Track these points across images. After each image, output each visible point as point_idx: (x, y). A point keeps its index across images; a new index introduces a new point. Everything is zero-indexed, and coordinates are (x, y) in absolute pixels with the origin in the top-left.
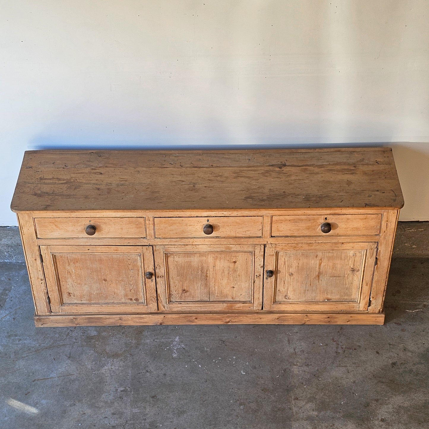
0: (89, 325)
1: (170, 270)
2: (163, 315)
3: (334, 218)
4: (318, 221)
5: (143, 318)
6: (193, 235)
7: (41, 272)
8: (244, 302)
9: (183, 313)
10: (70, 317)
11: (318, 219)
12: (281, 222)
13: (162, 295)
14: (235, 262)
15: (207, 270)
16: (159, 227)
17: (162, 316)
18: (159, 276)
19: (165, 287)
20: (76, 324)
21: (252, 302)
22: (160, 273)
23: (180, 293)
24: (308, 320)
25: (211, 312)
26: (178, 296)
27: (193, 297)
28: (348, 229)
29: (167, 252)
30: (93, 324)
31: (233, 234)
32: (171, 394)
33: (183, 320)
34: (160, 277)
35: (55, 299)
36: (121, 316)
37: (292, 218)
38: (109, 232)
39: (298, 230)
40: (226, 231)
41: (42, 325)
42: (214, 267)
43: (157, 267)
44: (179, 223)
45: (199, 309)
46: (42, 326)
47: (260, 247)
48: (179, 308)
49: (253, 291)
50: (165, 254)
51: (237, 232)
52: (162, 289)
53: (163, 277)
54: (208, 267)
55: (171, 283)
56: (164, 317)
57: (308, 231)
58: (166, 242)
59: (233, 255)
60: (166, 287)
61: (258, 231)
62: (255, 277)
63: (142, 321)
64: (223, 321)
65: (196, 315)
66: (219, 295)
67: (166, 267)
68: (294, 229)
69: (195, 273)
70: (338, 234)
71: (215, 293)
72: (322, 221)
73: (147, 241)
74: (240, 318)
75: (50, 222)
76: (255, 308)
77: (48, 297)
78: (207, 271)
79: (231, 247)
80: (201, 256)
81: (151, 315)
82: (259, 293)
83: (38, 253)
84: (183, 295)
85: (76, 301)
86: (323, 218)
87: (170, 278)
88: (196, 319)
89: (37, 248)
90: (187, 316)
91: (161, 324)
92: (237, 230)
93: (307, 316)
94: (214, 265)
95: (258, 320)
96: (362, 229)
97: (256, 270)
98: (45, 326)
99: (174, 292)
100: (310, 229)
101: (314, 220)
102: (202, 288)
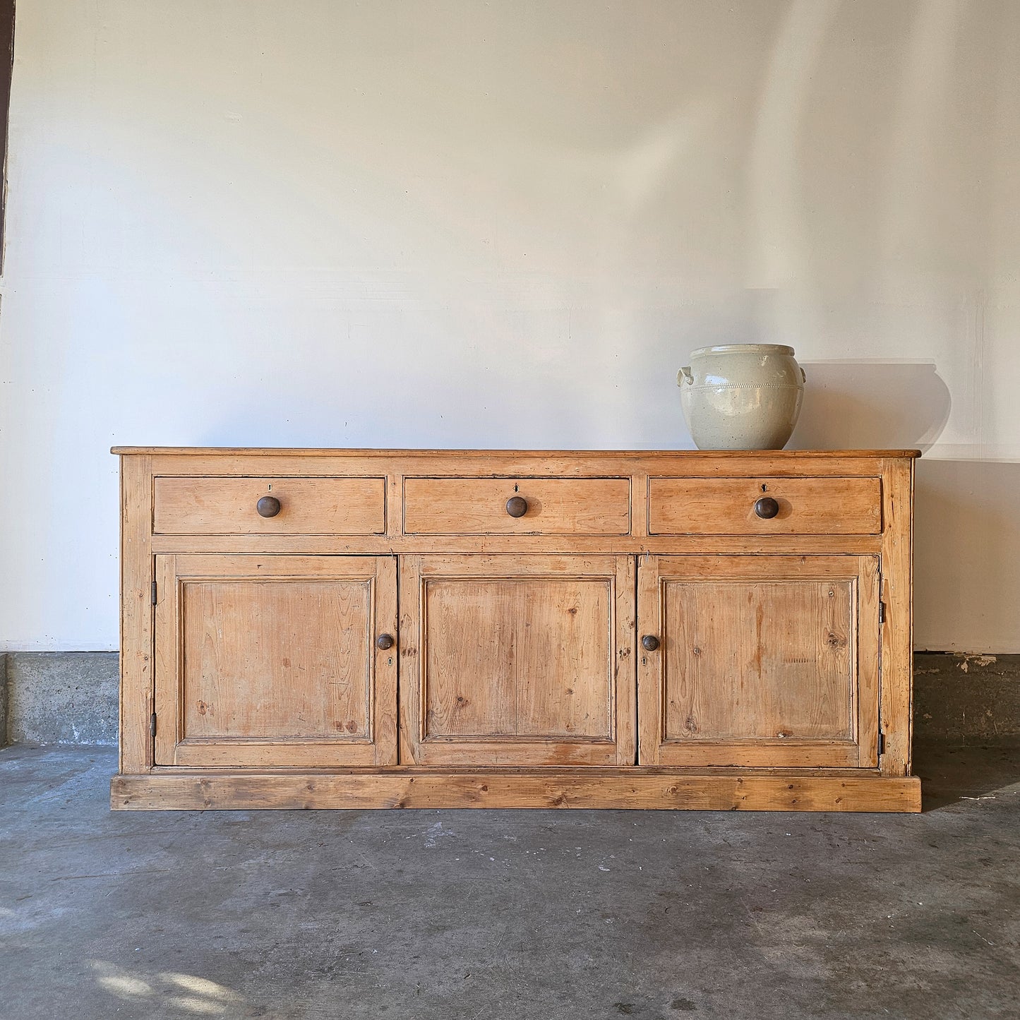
0: (235, 804)
1: (432, 635)
2: (409, 776)
3: (780, 485)
4: (748, 494)
5: (361, 784)
6: (483, 526)
7: (148, 635)
8: (594, 741)
9: (455, 772)
10: (195, 777)
11: (746, 488)
12: (670, 494)
13: (410, 713)
14: (573, 611)
15: (512, 634)
16: (414, 504)
17: (406, 779)
18: (407, 651)
19: (417, 684)
20: (207, 803)
21: (613, 738)
22: (409, 642)
23: (451, 708)
24: (744, 794)
25: (519, 770)
26: (445, 718)
27: (480, 724)
28: (813, 517)
29: (427, 575)
30: (244, 802)
31: (568, 526)
32: (412, 900)
33: (454, 792)
34: (409, 652)
35: (167, 723)
36: (311, 776)
37: (692, 486)
38: (306, 517)
39: (707, 517)
40: (554, 517)
41: (125, 803)
42: (527, 625)
43: (402, 622)
44: (456, 493)
45: (492, 761)
46: (126, 807)
47: (626, 563)
48: (445, 757)
49: (614, 701)
50: (423, 579)
51: (576, 520)
52: (411, 692)
53: (415, 651)
54: (514, 624)
55: (433, 675)
56: (412, 780)
57: (727, 521)
58: (427, 545)
59: (569, 590)
60: (421, 686)
61: (621, 518)
62: (618, 655)
63: (359, 793)
64: (547, 798)
65: (484, 776)
66: (537, 717)
67: (424, 621)
68: (698, 516)
69: (487, 643)
70: (792, 531)
71: (529, 710)
72: (756, 494)
73: (386, 542)
74: (585, 787)
75: (187, 489)
76: (619, 757)
77: (154, 714)
78: (512, 639)
79: (565, 563)
80: (500, 593)
81: (381, 776)
82: (628, 711)
83: (148, 578)
84: (457, 713)
85: (214, 732)
86: (756, 486)
87: (431, 660)
88: (485, 788)
89: (149, 560)
90: (464, 781)
91: (402, 805)
92: (577, 515)
93: (741, 781)
94: (528, 619)
95: (628, 794)
96: (842, 517)
97: (620, 633)
98: (134, 806)
99: (437, 707)
100: (733, 516)
101: (738, 489)
102: (501, 691)
